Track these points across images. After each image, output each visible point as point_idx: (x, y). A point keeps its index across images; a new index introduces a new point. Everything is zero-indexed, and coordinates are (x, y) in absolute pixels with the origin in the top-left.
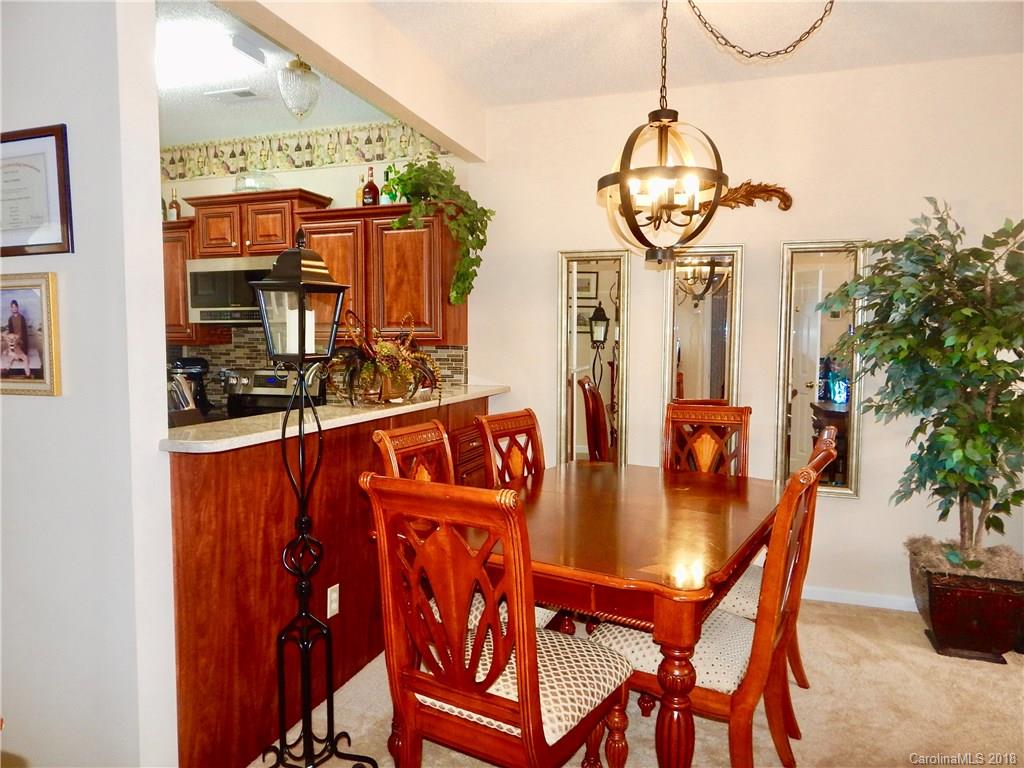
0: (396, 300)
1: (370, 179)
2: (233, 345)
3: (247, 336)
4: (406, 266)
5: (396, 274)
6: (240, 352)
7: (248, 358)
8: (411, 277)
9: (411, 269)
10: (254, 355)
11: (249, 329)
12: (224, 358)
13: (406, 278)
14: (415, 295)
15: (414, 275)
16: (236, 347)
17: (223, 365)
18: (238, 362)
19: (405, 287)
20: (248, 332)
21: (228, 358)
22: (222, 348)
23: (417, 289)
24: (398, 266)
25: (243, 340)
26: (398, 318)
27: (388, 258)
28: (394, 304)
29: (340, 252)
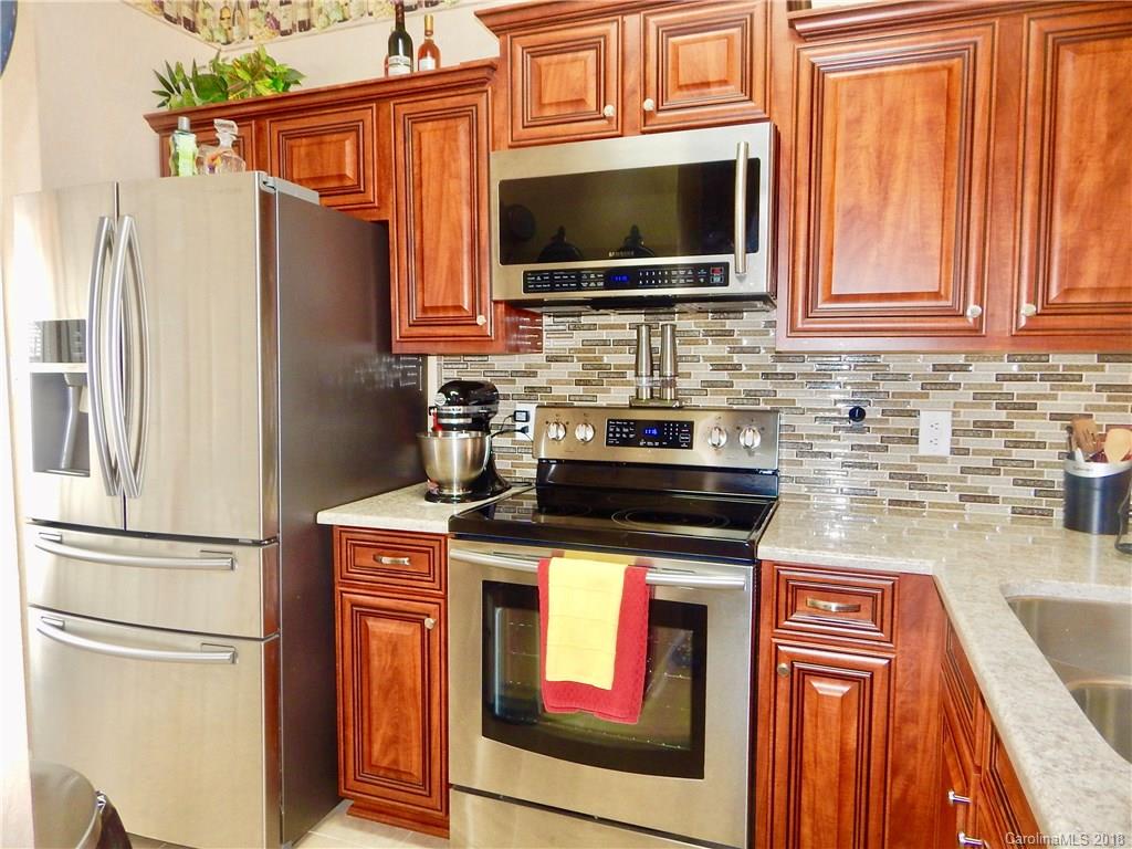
2: (544, 355)
3: (579, 336)
5: (1104, 159)
6: (560, 371)
7: (578, 383)
10: (594, 375)
11: (584, 320)
12: (521, 384)
16: (549, 359)
17: (520, 398)
18: (558, 391)
20: (580, 328)
21: (533, 382)
22: (519, 362)
25: (569, 344)
26: (1100, 277)
27: (1081, 117)
28: (1093, 240)
29: (920, 111)
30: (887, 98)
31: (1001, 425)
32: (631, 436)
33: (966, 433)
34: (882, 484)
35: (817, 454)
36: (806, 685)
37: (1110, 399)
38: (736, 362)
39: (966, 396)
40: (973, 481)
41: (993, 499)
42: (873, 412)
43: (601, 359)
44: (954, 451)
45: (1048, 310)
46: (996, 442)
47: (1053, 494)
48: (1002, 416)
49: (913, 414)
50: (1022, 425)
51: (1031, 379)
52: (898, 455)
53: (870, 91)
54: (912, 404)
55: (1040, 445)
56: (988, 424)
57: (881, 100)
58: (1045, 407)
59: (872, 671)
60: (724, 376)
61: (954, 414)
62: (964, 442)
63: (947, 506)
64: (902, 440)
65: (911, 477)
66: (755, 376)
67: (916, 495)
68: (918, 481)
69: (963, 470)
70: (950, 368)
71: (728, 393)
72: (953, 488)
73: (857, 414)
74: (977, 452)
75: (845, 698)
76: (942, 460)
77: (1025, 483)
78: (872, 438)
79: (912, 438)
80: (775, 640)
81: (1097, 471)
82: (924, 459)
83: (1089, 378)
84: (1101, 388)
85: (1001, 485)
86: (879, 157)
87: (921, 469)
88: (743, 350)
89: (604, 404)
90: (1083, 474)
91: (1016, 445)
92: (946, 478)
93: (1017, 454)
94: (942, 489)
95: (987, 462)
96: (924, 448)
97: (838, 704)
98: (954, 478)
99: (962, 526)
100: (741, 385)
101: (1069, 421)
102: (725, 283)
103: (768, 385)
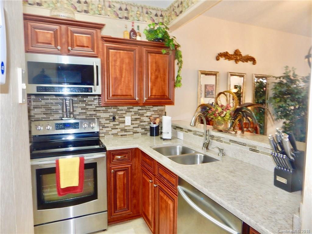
0: (155, 85)
1: (133, 27)
4: (159, 71)
5: (155, 74)
6: (38, 111)
7: (44, 114)
8: (162, 76)
9: (162, 71)
10: (49, 112)
11: (45, 97)
13: (159, 76)
14: (163, 83)
15: (163, 75)
16: (35, 108)
18: (37, 116)
19: (159, 80)
20: (44, 99)
23: (164, 81)
24: (156, 70)
25: (39, 104)
26: (155, 93)
27: (151, 66)
28: (154, 87)
29: (127, 61)
30: (121, 57)
31: (138, 118)
32: (63, 127)
33: (133, 120)
34: (119, 132)
35: (106, 127)
36: (117, 173)
37: (155, 113)
38: (87, 108)
39: (133, 113)
40: (135, 129)
41: (138, 132)
42: (117, 117)
43: (51, 107)
44: (131, 124)
45: (149, 99)
46: (138, 122)
47: (147, 130)
48: (139, 117)
49: (124, 117)
50: (142, 118)
51: (143, 110)
52: (122, 126)
53: (118, 55)
54: (124, 115)
55: (145, 122)
56: (137, 118)
57: (120, 57)
58: (145, 115)
59: (128, 168)
60: (84, 111)
61: (131, 117)
62: (133, 122)
63: (131, 135)
64: (122, 123)
65: (124, 130)
66: (92, 111)
67: (126, 133)
68: (125, 131)
69: (134, 127)
70: (130, 108)
71: (85, 115)
72: (132, 131)
73: (114, 118)
74: (135, 124)
75: (124, 174)
76: (129, 126)
77: (143, 129)
78: (117, 123)
79: (124, 122)
80: (110, 166)
81: (155, 126)
82: (126, 126)
83: (152, 109)
84: (153, 111)
85: (139, 130)
86: (120, 68)
87: (126, 128)
88: (89, 105)
89: (52, 119)
90: (152, 126)
91: (141, 122)
92: (130, 129)
93: (142, 124)
94: (130, 131)
95: (137, 126)
96: (126, 124)
97: (123, 175)
98: (132, 129)
99: (133, 138)
100: (89, 113)
101: (149, 117)
102: (91, 92)
103: (94, 113)
